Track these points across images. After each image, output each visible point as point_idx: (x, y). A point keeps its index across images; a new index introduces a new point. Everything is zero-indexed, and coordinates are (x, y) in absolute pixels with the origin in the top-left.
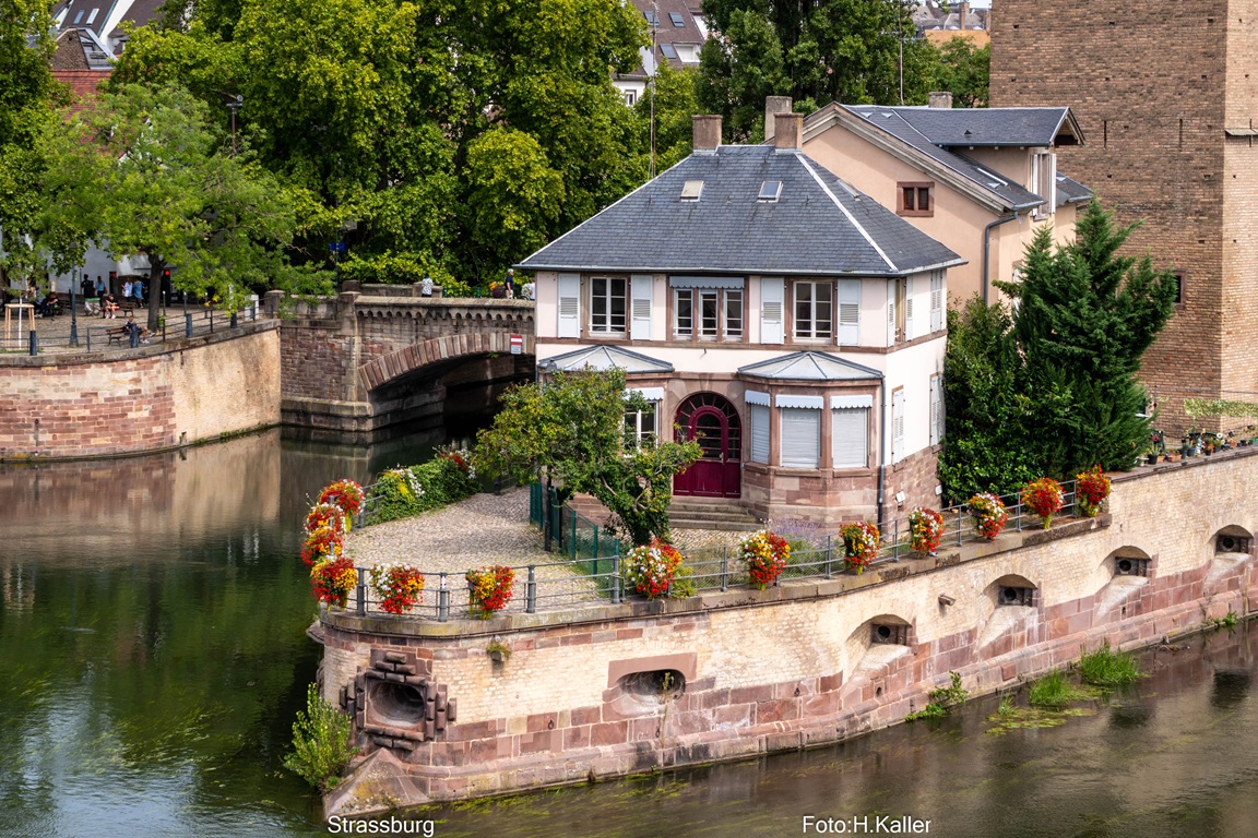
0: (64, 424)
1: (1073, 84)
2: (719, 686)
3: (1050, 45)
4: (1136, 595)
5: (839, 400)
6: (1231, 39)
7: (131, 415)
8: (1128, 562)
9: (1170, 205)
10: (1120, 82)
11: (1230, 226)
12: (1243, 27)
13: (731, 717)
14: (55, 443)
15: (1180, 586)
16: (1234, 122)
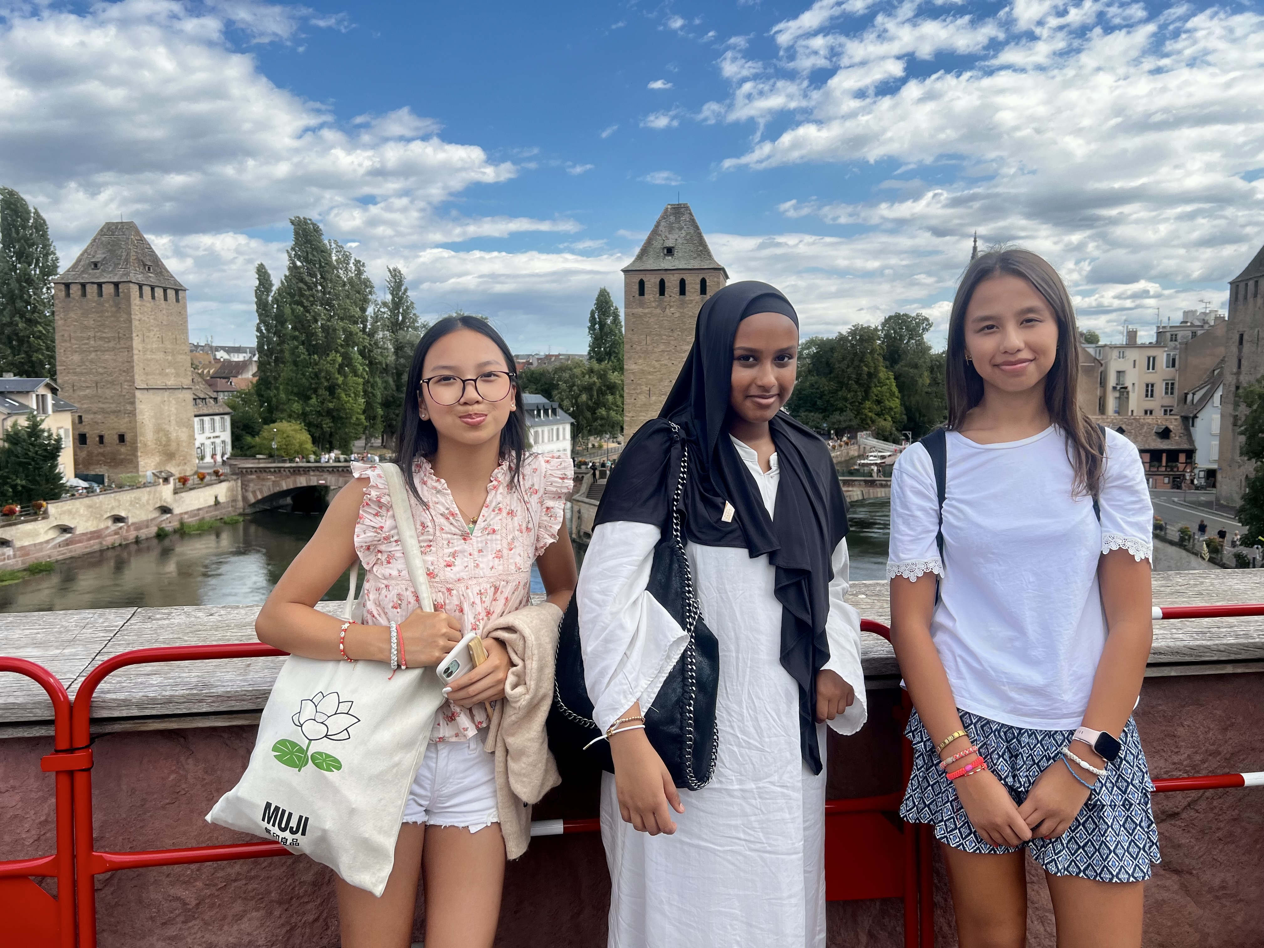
1: (85, 371)
3: (76, 358)
4: (66, 540)
6: (135, 357)
8: (65, 529)
9: (119, 411)
10: (100, 370)
11: (139, 417)
12: (141, 353)
15: (89, 536)
16: (139, 384)
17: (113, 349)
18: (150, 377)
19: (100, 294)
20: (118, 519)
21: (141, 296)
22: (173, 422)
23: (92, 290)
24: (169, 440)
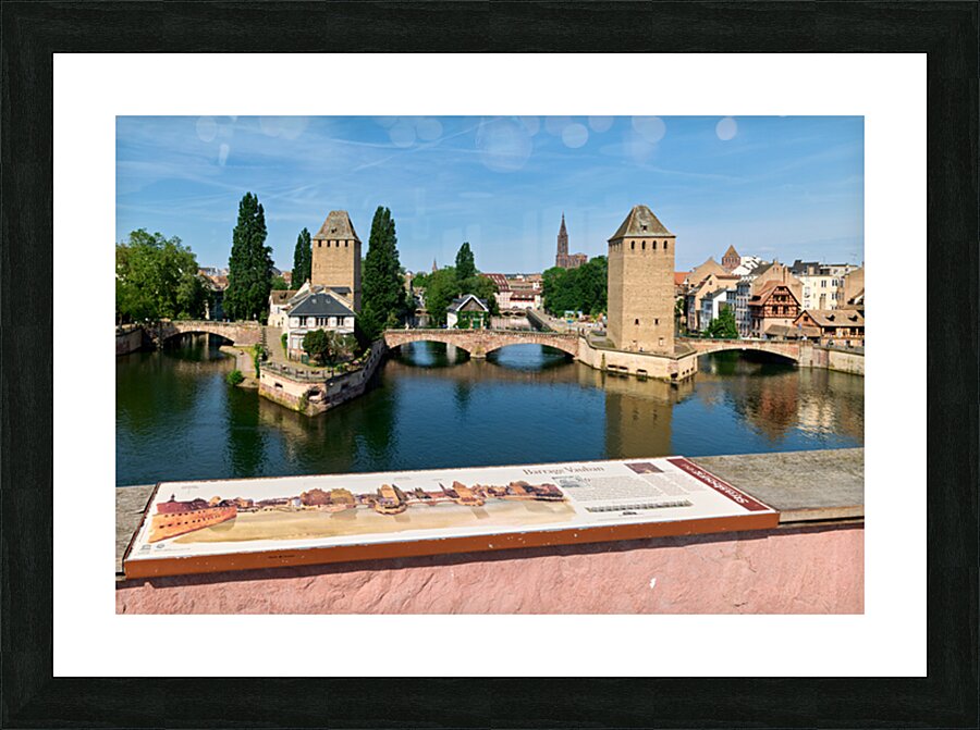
19: (337, 245)
23: (333, 243)
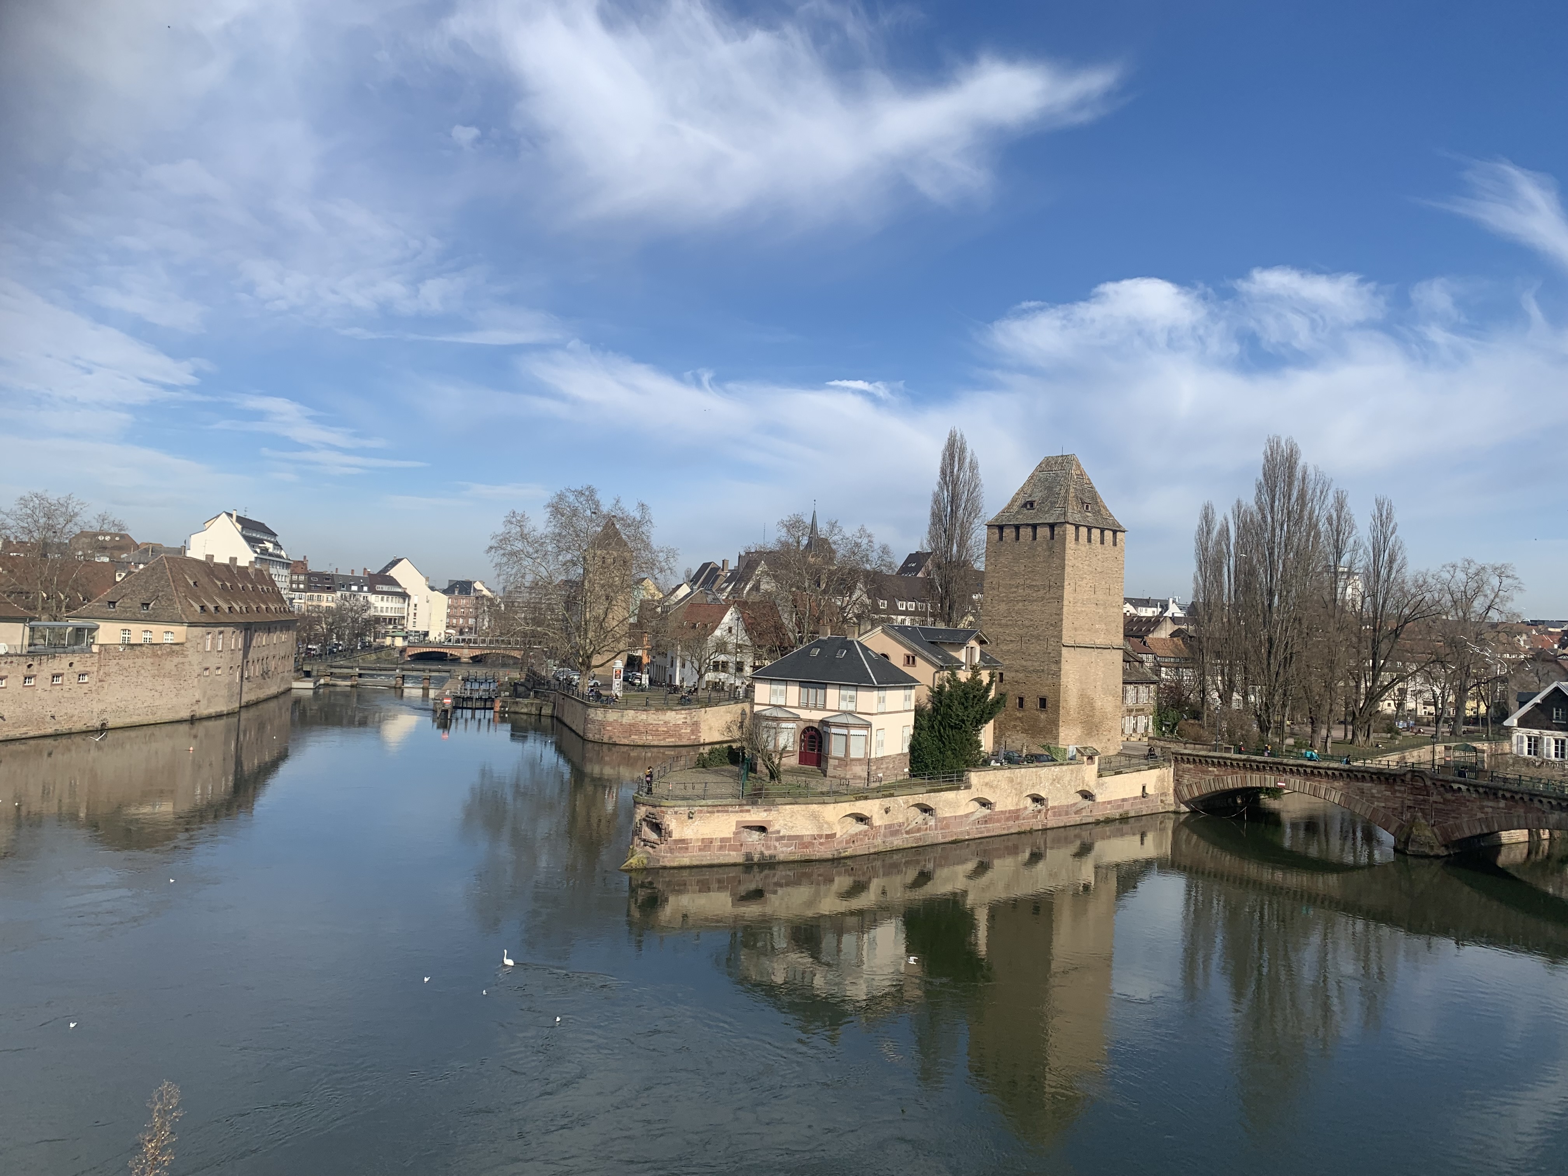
0: (656, 733)
1: (1010, 623)
2: (781, 834)
3: (1003, 607)
4: (985, 817)
5: (853, 732)
6: (1065, 609)
7: (683, 731)
8: (984, 803)
9: (1043, 671)
10: (1027, 623)
11: (1064, 680)
12: (1071, 605)
13: (787, 846)
14: (653, 740)
15: (1007, 815)
16: (1066, 640)
17: (1043, 598)
18: (1078, 633)
19: (1034, 537)
20: (1037, 799)
21: (1077, 539)
22: (1099, 688)
23: (1027, 533)
24: (1093, 708)
